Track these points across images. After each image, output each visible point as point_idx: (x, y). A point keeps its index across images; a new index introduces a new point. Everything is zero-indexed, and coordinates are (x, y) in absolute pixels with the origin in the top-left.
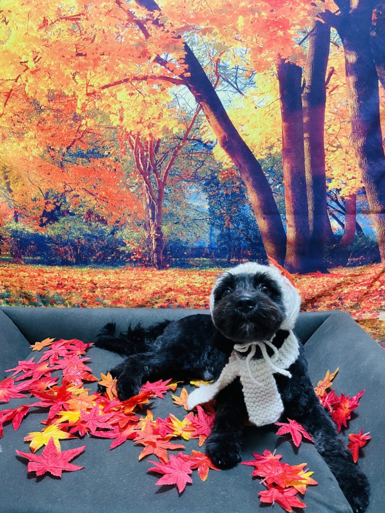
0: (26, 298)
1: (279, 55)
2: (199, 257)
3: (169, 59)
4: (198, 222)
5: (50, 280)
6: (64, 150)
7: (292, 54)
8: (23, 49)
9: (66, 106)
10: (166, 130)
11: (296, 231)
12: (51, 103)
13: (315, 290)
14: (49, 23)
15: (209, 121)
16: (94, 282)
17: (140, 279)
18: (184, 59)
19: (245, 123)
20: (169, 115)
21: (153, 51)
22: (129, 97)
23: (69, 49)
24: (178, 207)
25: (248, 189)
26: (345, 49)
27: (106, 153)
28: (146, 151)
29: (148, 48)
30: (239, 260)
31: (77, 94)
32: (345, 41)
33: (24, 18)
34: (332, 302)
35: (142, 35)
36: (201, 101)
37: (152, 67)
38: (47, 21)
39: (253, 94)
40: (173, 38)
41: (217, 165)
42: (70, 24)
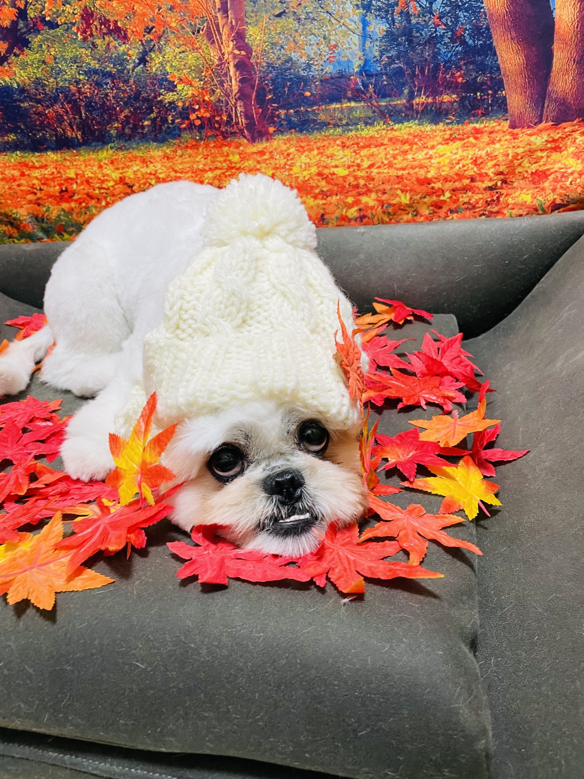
0: (12, 224)
5: (44, 184)
16: (127, 181)
17: (216, 168)
30: (434, 98)
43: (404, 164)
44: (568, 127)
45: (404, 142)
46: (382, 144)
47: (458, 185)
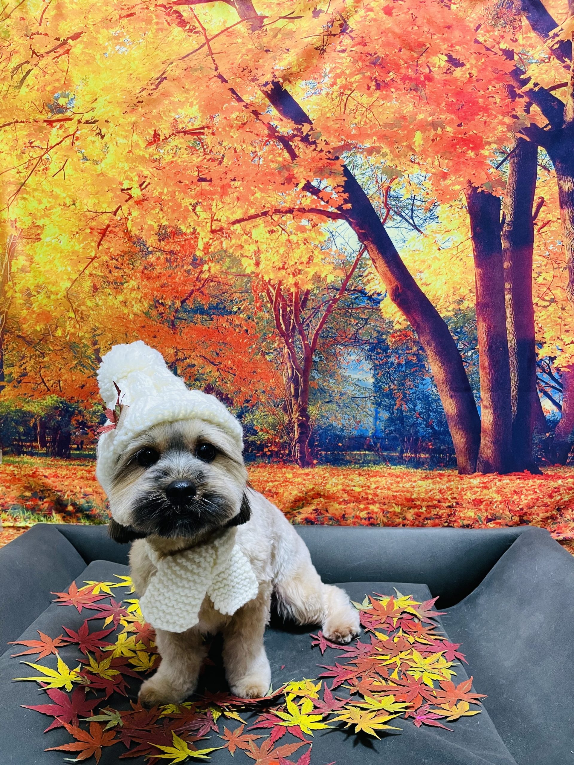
1: (469, 181)
2: (359, 450)
3: (322, 187)
4: (359, 401)
6: (178, 304)
7: (488, 181)
8: (125, 173)
9: (182, 246)
10: (317, 278)
11: (494, 413)
12: (163, 243)
13: (523, 497)
14: (162, 137)
15: (376, 267)
17: (276, 481)
18: (343, 186)
19: (424, 269)
20: (322, 259)
21: (301, 176)
22: (268, 235)
23: (189, 172)
24: (331, 381)
25: (430, 356)
26: (557, 173)
27: (235, 309)
28: (289, 306)
29: (295, 172)
30: (416, 455)
31: (198, 231)
32: (557, 163)
33: (127, 131)
34: (548, 514)
35: (287, 155)
36: (365, 240)
37: (301, 196)
38: (159, 135)
39: (435, 232)
40: (329, 159)
41: (386, 324)
42: (190, 140)
43: (398, 489)
44: (491, 476)
45: (398, 477)
46: (384, 476)
47: (430, 503)
